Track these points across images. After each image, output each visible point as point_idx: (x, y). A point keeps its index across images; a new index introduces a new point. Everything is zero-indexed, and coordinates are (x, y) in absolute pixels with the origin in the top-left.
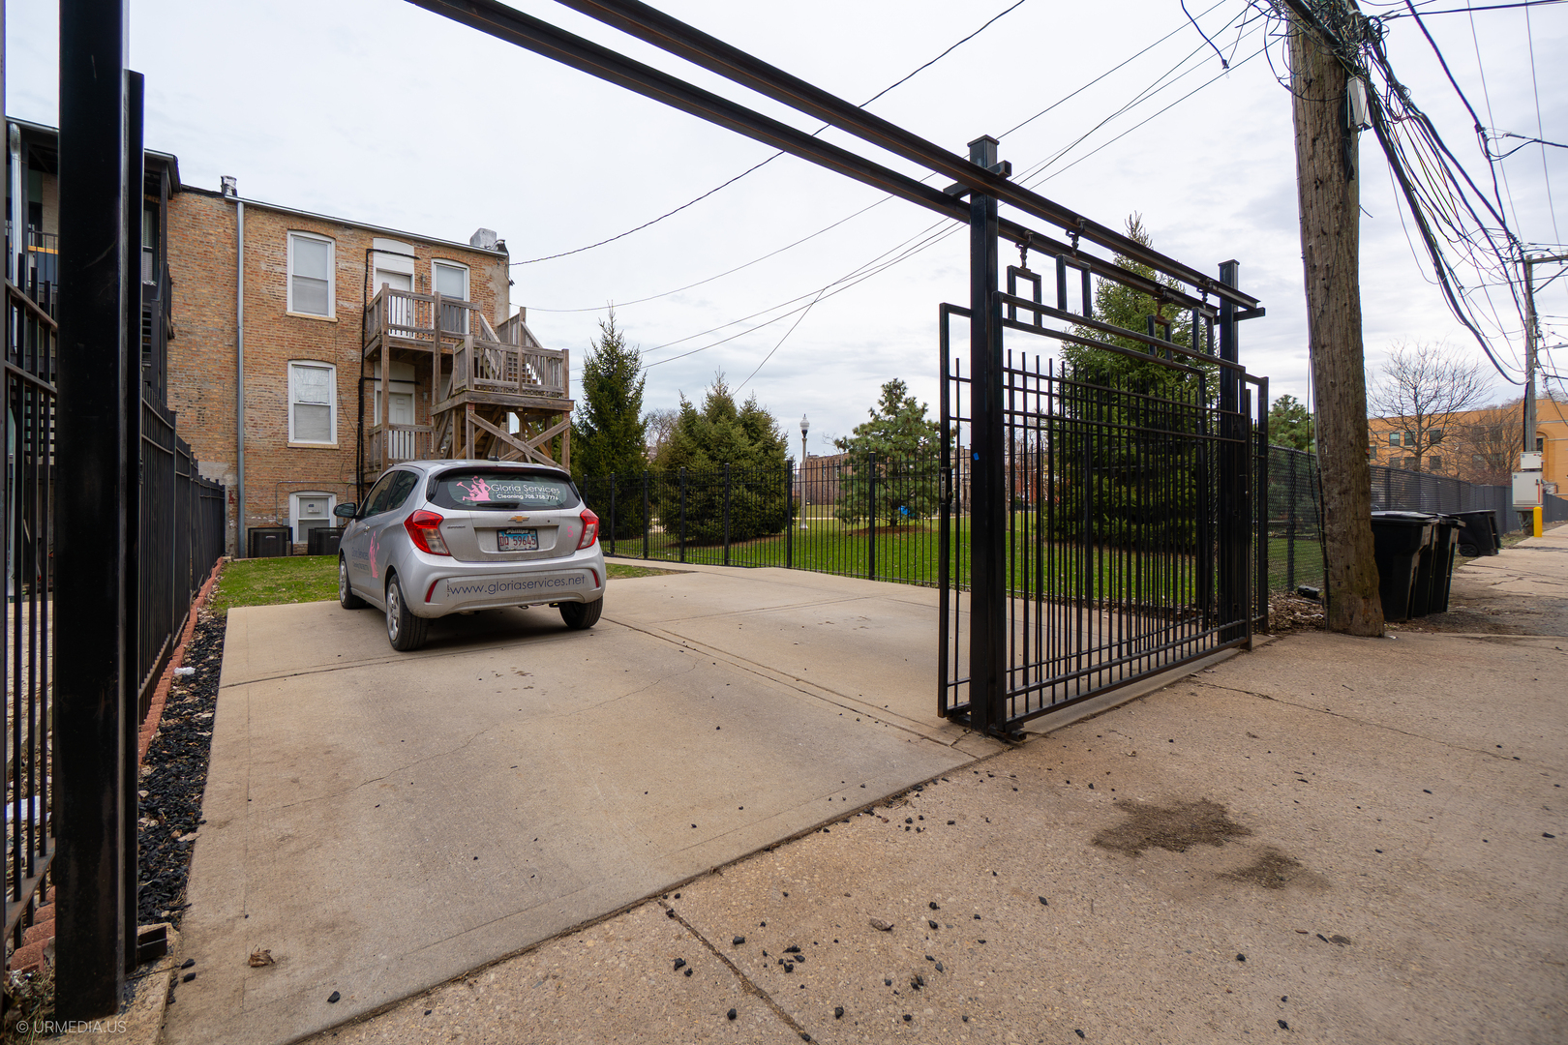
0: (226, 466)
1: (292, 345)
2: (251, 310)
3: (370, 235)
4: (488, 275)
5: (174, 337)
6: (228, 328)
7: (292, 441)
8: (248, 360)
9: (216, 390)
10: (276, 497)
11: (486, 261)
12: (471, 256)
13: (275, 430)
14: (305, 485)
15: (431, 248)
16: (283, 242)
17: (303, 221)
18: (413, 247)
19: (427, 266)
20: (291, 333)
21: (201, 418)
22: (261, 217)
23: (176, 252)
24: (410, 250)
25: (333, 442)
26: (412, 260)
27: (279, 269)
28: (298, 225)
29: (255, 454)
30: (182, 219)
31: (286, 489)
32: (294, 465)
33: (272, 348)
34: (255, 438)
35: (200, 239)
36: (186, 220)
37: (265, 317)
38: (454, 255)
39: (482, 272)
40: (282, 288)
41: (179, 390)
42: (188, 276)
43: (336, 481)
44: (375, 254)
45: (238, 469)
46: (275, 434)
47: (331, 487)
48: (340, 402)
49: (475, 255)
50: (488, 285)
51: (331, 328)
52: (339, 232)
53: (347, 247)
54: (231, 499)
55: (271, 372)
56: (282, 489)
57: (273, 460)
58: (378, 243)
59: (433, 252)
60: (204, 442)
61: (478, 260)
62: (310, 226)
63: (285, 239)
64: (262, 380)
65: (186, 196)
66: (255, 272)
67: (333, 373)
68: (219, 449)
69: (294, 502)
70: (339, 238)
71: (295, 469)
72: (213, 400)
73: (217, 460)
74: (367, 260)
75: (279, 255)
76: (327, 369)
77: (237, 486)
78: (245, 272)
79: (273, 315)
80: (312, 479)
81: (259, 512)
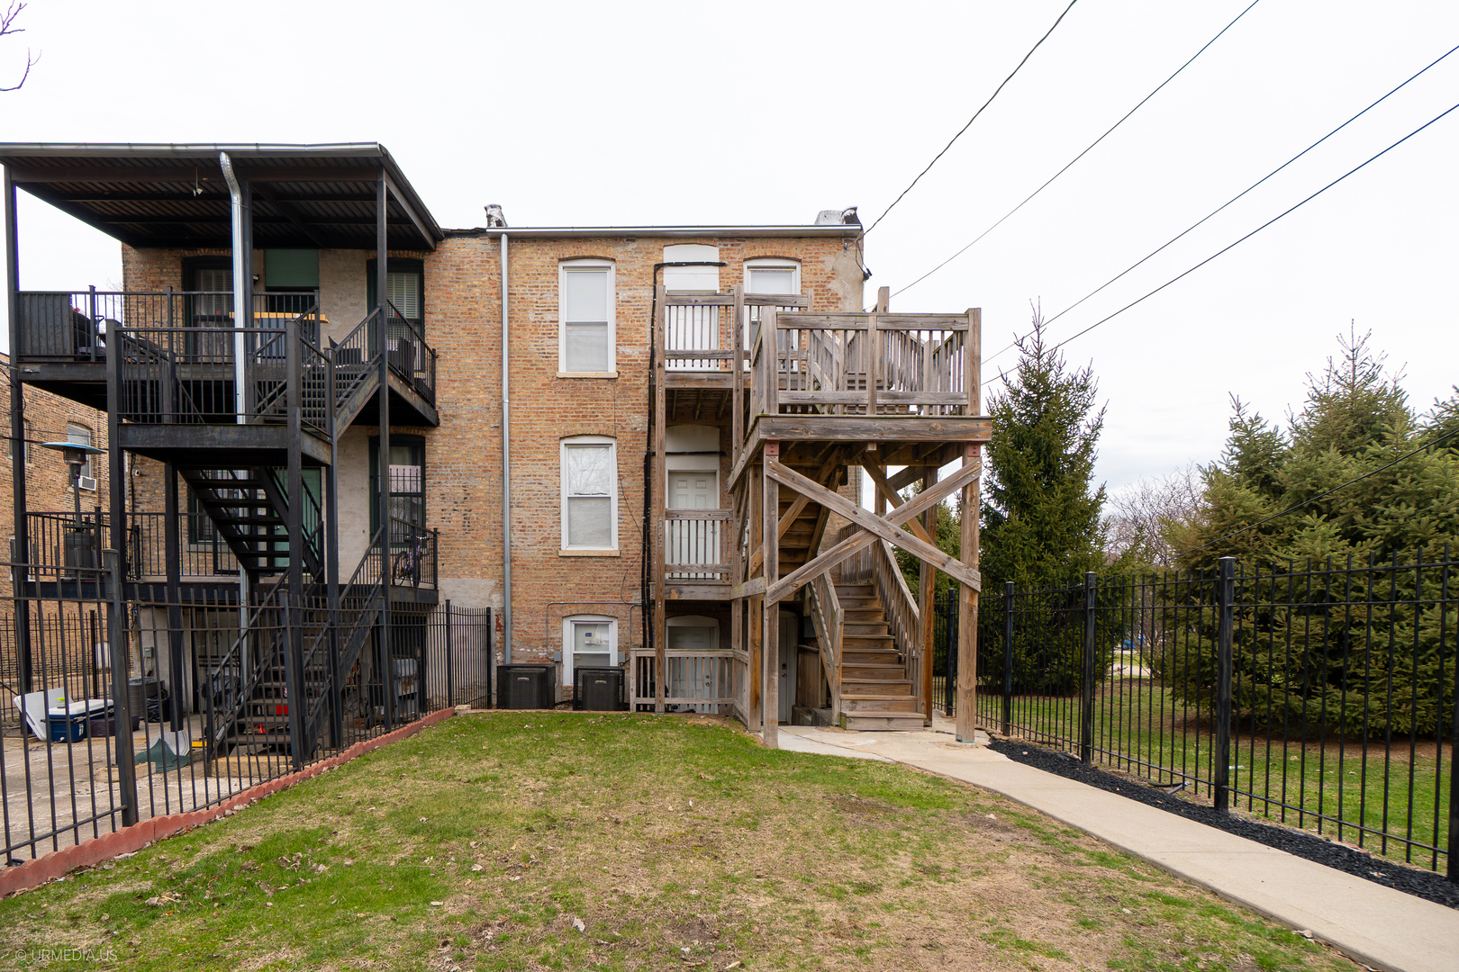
0: (492, 583)
1: (564, 418)
2: (518, 377)
3: (660, 243)
4: (828, 269)
5: (438, 424)
6: (493, 405)
7: (566, 548)
8: (515, 444)
9: (481, 486)
10: (547, 623)
11: (826, 248)
12: (803, 244)
13: (546, 535)
14: (580, 607)
15: (743, 244)
16: (554, 279)
17: (576, 244)
18: (717, 249)
19: (736, 274)
20: (563, 402)
21: (467, 523)
22: (528, 251)
23: (441, 317)
24: (711, 253)
25: (613, 547)
26: (716, 270)
27: (549, 317)
28: (570, 250)
29: (523, 567)
30: (446, 273)
31: (558, 612)
32: (566, 578)
33: (541, 425)
34: (526, 547)
35: (464, 294)
36: (450, 274)
37: (533, 385)
38: (777, 248)
39: (820, 266)
40: (553, 342)
41: (445, 490)
42: (453, 345)
43: (617, 601)
44: (667, 270)
45: (503, 586)
46: (545, 539)
47: (610, 610)
48: (622, 489)
49: (809, 241)
50: (829, 286)
51: (610, 387)
52: (620, 249)
53: (629, 268)
54: (498, 625)
55: (541, 457)
56: (554, 610)
57: (544, 574)
58: (671, 253)
59: (746, 249)
60: (470, 553)
61: (814, 247)
62: (586, 249)
63: (556, 274)
64: (530, 469)
65: (451, 244)
66: (522, 327)
67: (613, 450)
68: (485, 562)
69: (568, 627)
70: (619, 257)
71: (569, 586)
72: (478, 499)
73: (483, 575)
74: (655, 282)
75: (549, 297)
76: (607, 446)
77: (503, 609)
78: (510, 328)
79: (543, 379)
80: (588, 599)
81: (527, 642)
